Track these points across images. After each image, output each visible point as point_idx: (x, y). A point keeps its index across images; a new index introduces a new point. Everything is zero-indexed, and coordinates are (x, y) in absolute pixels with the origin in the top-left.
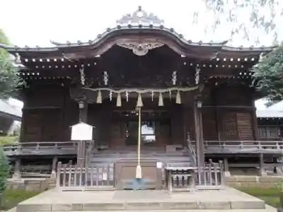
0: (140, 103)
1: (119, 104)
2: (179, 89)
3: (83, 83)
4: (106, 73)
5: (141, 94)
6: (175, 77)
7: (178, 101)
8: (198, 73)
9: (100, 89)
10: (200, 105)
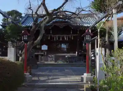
0: (61, 39)
1: (55, 40)
2: (73, 35)
4: (51, 30)
6: (71, 32)
7: (72, 39)
9: (49, 35)
10: (78, 40)
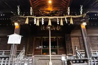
2: (72, 16)
3: (19, 14)
4: (31, 8)
5: (50, 19)
6: (69, 10)
8: (81, 8)
9: (28, 17)
